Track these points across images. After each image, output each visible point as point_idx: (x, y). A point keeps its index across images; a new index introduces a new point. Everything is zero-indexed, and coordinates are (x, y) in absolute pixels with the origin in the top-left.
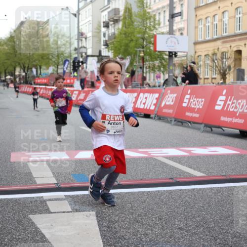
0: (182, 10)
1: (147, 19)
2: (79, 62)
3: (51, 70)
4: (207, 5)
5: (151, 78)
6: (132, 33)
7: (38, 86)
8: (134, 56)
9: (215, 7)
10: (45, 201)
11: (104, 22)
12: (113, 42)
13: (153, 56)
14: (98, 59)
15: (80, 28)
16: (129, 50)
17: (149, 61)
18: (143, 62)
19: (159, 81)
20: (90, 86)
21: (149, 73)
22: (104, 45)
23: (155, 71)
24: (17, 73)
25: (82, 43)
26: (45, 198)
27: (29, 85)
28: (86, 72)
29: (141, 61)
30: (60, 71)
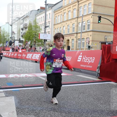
0: (49, 25)
1: (37, 28)
2: (12, 42)
3: (1, 45)
4: (58, 24)
5: (38, 48)
6: (32, 33)
8: (32, 41)
9: (61, 25)
11: (21, 28)
12: (24, 35)
13: (39, 41)
14: (19, 41)
15: (13, 30)
16: (30, 38)
17: (37, 42)
18: (35, 43)
19: (41, 50)
22: (21, 36)
23: (39, 46)
25: (13, 36)
28: (15, 46)
29: (34, 42)
30: (5, 45)
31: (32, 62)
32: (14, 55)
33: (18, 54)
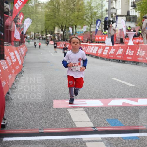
2: (110, 21)
3: (85, 29)
10: (84, 142)
12: (140, 3)
14: (127, 18)
20: (119, 42)
22: (132, 6)
24: (56, 32)
25: (112, 5)
26: (84, 140)
30: (93, 29)
32: (116, 51)
33: (127, 48)
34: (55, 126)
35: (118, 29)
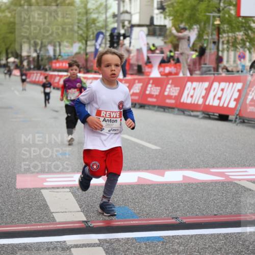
2: (119, 35)
3: (76, 48)
5: (230, 59)
7: (56, 73)
8: (205, 24)
10: (69, 248)
12: (172, 4)
14: (149, 30)
16: (197, 15)
17: (228, 32)
18: (219, 33)
19: (243, 64)
20: (135, 72)
21: (228, 51)
22: (158, 9)
23: (237, 48)
24: (24, 54)
25: (124, 6)
26: (68, 244)
27: (43, 72)
29: (215, 32)
30: (91, 49)
31: (204, 118)
33: (148, 83)
34: (18, 221)
35: (133, 48)
